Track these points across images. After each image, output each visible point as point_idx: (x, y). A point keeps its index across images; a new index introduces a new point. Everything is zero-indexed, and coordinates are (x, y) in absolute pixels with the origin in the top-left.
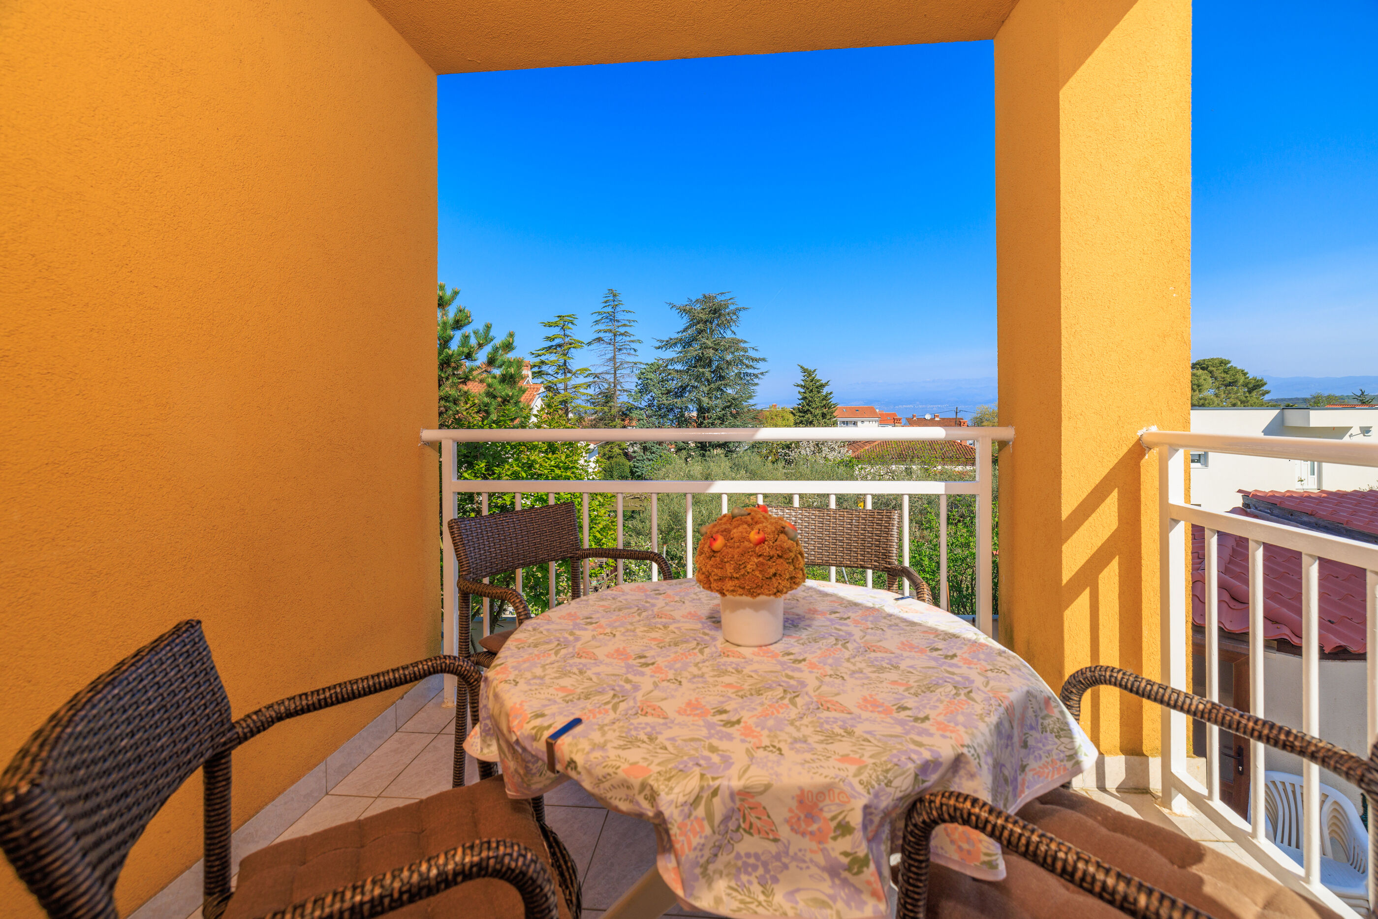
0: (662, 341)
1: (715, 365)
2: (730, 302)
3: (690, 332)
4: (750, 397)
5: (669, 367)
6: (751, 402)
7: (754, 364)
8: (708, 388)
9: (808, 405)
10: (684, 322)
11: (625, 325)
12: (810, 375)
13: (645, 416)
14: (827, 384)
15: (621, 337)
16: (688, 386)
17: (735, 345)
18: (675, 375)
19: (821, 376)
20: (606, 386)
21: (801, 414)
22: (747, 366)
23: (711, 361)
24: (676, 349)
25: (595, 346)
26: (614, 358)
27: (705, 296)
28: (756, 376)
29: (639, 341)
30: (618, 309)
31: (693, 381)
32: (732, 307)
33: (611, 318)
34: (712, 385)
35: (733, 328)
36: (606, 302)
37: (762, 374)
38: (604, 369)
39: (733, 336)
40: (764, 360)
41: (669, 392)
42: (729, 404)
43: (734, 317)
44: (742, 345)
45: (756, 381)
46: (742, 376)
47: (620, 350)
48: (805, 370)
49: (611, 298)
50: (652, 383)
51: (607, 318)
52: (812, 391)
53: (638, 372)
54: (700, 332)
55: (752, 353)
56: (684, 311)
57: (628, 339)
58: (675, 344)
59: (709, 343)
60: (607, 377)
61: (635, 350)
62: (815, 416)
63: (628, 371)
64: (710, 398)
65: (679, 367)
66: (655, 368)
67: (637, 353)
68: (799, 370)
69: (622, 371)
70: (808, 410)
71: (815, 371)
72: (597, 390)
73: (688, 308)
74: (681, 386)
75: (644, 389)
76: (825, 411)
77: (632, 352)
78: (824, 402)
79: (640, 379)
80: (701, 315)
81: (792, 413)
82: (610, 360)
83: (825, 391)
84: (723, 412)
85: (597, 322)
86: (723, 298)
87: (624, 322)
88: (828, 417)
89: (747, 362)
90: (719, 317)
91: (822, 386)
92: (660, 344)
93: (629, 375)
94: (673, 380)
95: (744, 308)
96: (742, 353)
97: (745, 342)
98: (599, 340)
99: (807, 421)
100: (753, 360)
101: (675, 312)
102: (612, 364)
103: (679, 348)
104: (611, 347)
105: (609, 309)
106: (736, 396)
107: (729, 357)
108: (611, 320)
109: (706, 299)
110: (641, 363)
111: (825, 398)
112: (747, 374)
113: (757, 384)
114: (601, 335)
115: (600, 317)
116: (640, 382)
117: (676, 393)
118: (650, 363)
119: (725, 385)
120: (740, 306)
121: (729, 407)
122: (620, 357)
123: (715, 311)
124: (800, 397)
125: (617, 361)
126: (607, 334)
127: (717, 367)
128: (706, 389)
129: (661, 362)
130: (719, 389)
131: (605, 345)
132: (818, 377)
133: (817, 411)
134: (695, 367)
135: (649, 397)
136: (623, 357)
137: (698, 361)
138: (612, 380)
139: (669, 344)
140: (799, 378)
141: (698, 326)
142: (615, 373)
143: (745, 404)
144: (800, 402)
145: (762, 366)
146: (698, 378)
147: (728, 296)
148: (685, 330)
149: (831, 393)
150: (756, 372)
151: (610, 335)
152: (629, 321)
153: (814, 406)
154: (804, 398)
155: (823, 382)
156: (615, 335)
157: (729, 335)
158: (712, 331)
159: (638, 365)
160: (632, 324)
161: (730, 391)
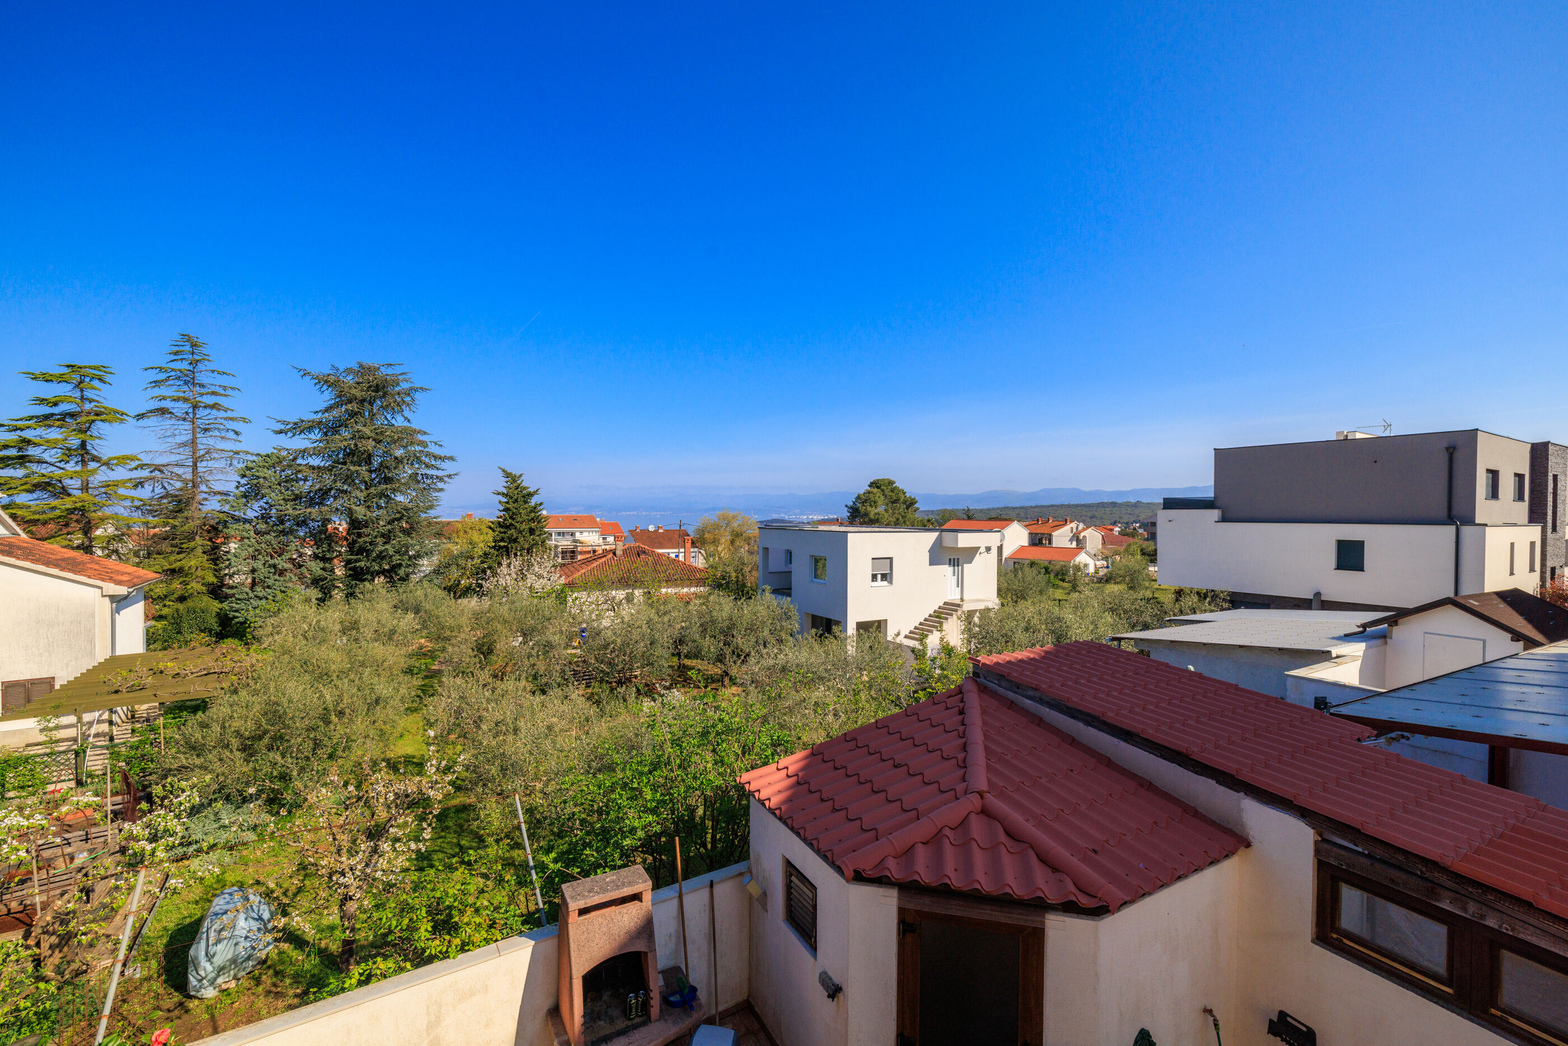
0: (284, 423)
1: (376, 462)
2: (401, 377)
3: (335, 413)
4: (431, 507)
5: (299, 461)
6: (432, 513)
7: (438, 463)
8: (365, 493)
9: (512, 518)
10: (327, 397)
11: (214, 393)
12: (515, 481)
13: (252, 533)
14: (536, 492)
15: (208, 411)
16: (331, 489)
17: (408, 436)
18: (307, 472)
19: (529, 483)
20: (179, 485)
21: (502, 530)
22: (427, 466)
23: (370, 456)
24: (312, 436)
25: (152, 421)
26: (194, 442)
27: (361, 366)
28: (440, 479)
29: (244, 420)
30: (200, 367)
31: (339, 484)
32: (405, 386)
33: (189, 379)
34: (372, 490)
35: (406, 413)
36: (176, 353)
37: (449, 476)
38: (173, 458)
39: (406, 424)
40: (452, 458)
41: (297, 498)
42: (398, 516)
43: (408, 399)
44: (420, 437)
45: (440, 485)
46: (420, 478)
47: (206, 430)
48: (507, 475)
49: (188, 348)
50: (267, 484)
51: (178, 378)
52: (516, 501)
53: (241, 465)
54: (353, 414)
55: (433, 449)
56: (325, 382)
57: (222, 414)
58: (310, 429)
59: (367, 431)
60: (180, 471)
61: (237, 433)
62: (521, 532)
63: (222, 464)
64: (369, 507)
65: (316, 461)
66: (272, 461)
67: (240, 438)
68: (501, 473)
69: (210, 464)
70: (511, 524)
71: (521, 476)
72: (159, 490)
73: (332, 379)
74: (320, 490)
75: (252, 493)
76: (533, 525)
77: (231, 435)
78: (533, 515)
79: (243, 476)
80: (353, 391)
81: (490, 528)
82: (184, 445)
83: (533, 501)
84: (389, 527)
85: (157, 383)
86: (390, 371)
87: (213, 389)
88: (537, 533)
89: (427, 460)
90: (384, 396)
91: (530, 495)
92: (282, 427)
93: (222, 471)
94: (305, 480)
95: (422, 388)
96: (418, 448)
97: (425, 433)
98: (162, 411)
99: (509, 538)
100: (435, 457)
101: (308, 382)
102: (188, 451)
103: (316, 435)
104: (188, 426)
105: (184, 366)
106: (410, 506)
107: (399, 453)
108: (186, 383)
109: (364, 370)
110: (247, 453)
111: (534, 509)
112: (427, 476)
113: (441, 490)
114: (167, 404)
115: (163, 376)
116: (243, 481)
117: (312, 499)
118: (264, 453)
119: (394, 490)
120: (417, 385)
121: (399, 520)
122: (204, 441)
123: (377, 388)
124: (502, 508)
125: (200, 446)
126: (180, 404)
127: (381, 464)
128: (362, 496)
129: (284, 453)
130: (382, 495)
131: (173, 421)
132: (524, 484)
133: (524, 526)
134: (344, 463)
135: (262, 503)
136: (211, 442)
137: (348, 455)
138: (189, 476)
139: (299, 428)
140: (501, 484)
141: (349, 407)
142: (195, 466)
143: (423, 515)
144: (502, 514)
145: (448, 467)
146: (349, 479)
147: (398, 370)
148: (327, 410)
149: (541, 504)
150: (440, 473)
151: (186, 406)
152: (225, 388)
153: (519, 519)
154: (506, 510)
155: (532, 490)
156: (195, 407)
157: (399, 422)
158: (372, 415)
159: (242, 455)
160: (229, 392)
161: (400, 498)
